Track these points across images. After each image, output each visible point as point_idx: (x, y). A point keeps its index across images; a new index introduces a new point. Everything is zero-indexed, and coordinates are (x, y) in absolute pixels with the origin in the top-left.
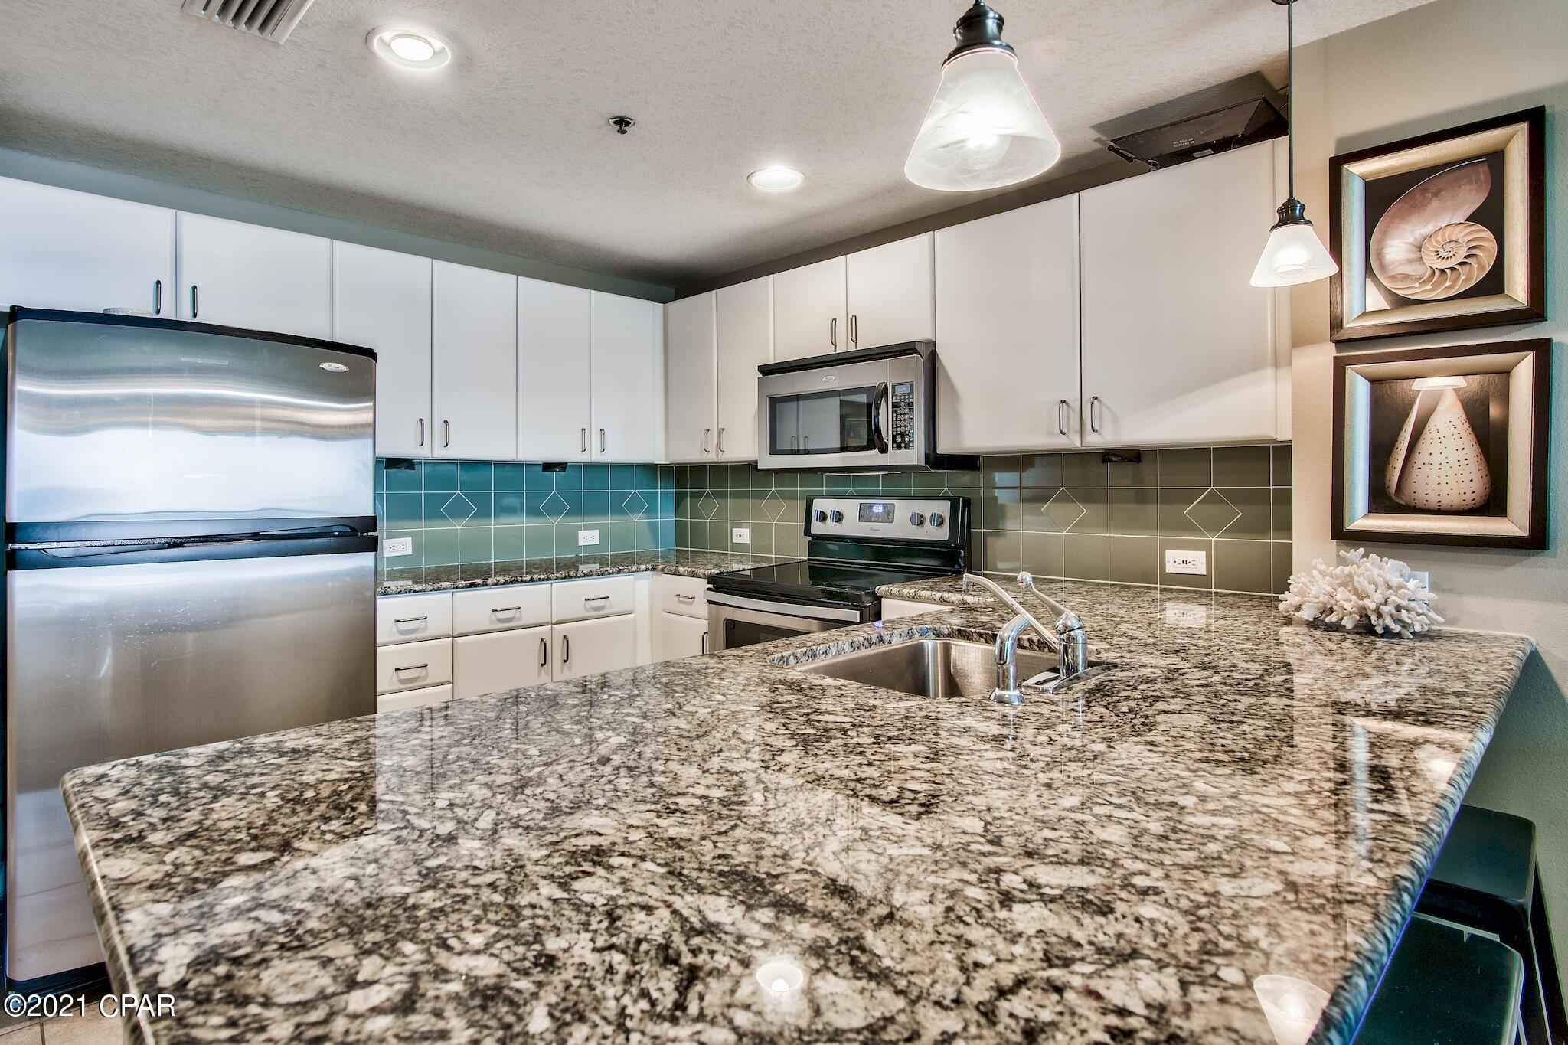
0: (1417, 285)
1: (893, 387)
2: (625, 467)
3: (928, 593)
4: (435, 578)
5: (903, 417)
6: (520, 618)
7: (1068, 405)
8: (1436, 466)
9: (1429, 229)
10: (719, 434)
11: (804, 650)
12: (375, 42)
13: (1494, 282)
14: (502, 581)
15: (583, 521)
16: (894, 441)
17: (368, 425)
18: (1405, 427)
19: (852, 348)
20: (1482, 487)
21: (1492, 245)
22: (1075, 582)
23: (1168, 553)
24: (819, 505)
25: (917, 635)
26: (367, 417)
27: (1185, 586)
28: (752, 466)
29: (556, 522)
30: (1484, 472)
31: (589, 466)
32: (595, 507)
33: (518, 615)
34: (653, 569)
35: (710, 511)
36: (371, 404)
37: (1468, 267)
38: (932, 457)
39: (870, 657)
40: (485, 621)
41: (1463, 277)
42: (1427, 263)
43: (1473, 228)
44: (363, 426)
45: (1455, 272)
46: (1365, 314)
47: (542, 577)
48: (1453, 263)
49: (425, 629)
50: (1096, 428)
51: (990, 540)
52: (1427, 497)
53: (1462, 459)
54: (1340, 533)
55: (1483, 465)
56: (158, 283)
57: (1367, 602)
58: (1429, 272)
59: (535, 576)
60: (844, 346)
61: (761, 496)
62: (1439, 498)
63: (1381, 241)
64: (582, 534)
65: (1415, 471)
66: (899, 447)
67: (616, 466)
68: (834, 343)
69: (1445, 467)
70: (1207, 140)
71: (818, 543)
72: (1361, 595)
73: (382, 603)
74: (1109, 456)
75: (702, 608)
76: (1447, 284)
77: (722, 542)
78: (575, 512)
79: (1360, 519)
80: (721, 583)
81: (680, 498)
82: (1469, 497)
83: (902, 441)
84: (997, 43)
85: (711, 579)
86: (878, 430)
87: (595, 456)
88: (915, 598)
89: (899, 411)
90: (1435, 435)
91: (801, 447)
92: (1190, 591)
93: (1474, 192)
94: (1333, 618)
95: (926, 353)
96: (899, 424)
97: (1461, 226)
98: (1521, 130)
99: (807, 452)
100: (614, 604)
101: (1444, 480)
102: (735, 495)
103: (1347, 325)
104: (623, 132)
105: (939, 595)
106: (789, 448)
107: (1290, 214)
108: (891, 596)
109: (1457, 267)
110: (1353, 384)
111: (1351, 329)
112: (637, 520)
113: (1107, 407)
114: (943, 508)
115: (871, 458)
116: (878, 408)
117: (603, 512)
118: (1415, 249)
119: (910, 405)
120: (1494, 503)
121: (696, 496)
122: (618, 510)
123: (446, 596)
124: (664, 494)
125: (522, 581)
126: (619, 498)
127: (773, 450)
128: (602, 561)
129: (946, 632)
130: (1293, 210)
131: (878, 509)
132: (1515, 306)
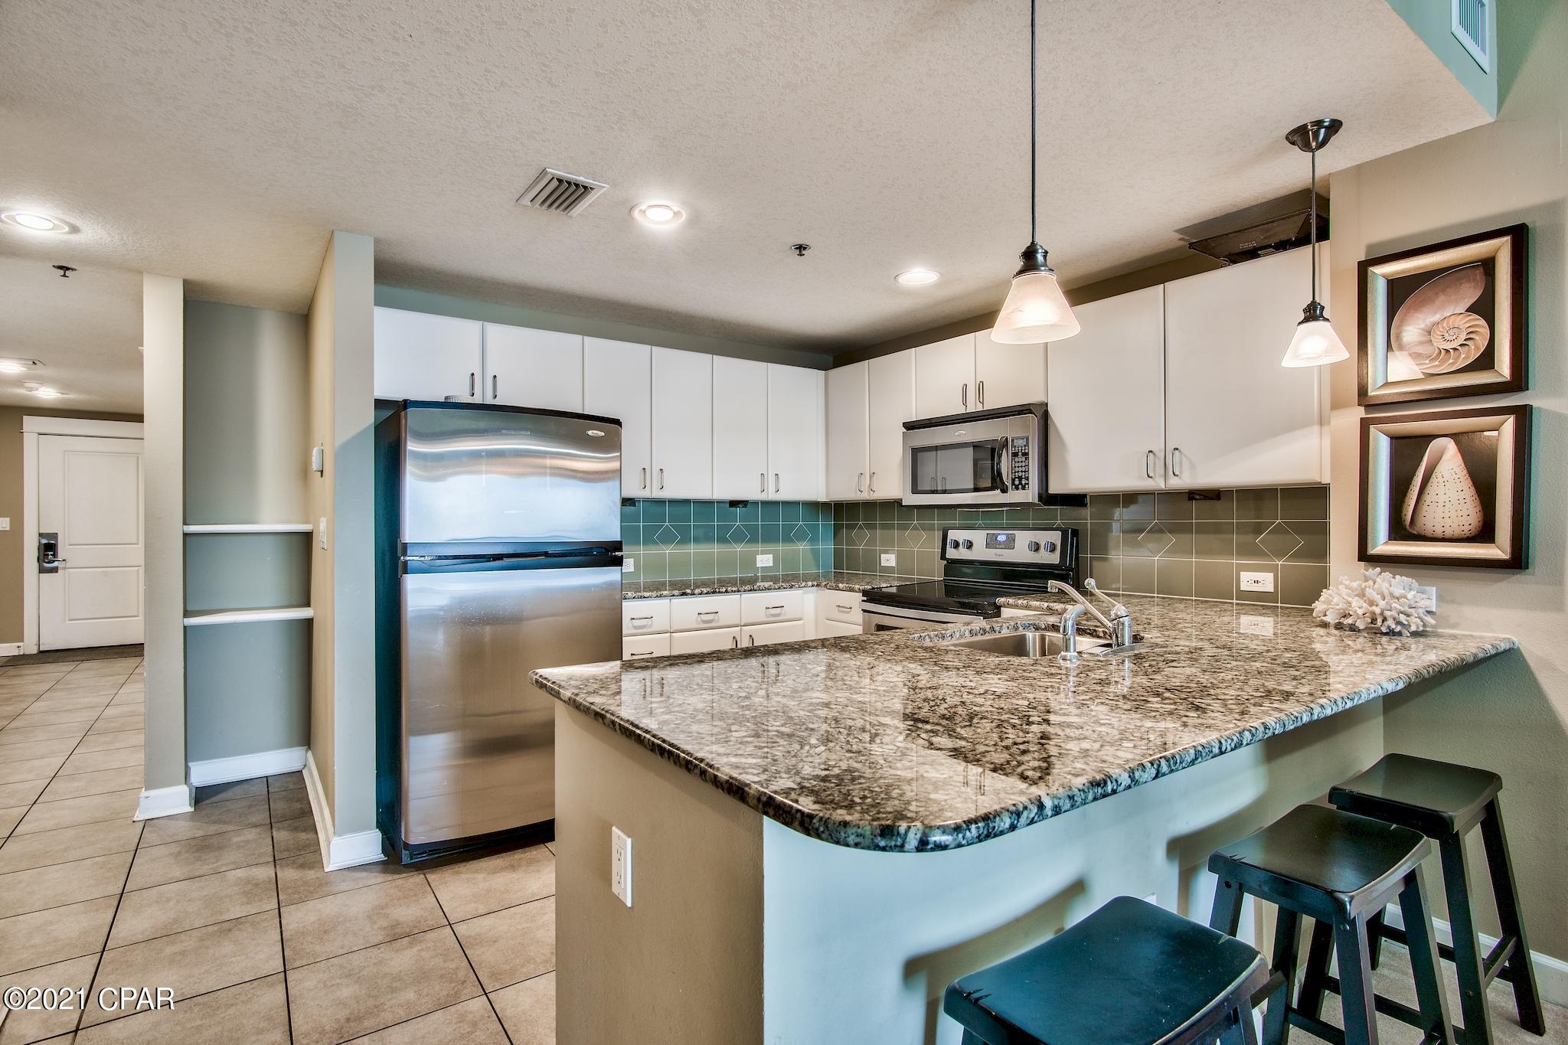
0: (1427, 362)
1: (1013, 441)
2: (794, 504)
3: (1038, 603)
4: (656, 589)
5: (1020, 464)
6: (718, 620)
7: (1154, 454)
8: (1441, 504)
9: (1437, 317)
10: (871, 477)
11: (936, 633)
12: (636, 213)
13: (1486, 361)
14: (705, 591)
15: (760, 547)
16: (1013, 484)
17: (617, 470)
18: (1417, 473)
19: (980, 408)
20: (1477, 520)
21: (1485, 331)
22: (1164, 598)
23: (1242, 574)
24: (953, 535)
25: (1021, 629)
26: (615, 465)
27: (1258, 602)
28: (898, 503)
29: (739, 548)
30: (1479, 508)
31: (765, 503)
32: (769, 537)
33: (716, 618)
34: (818, 585)
35: (862, 541)
36: (619, 454)
37: (1467, 347)
38: (1044, 496)
39: (983, 641)
40: (692, 621)
41: (1463, 356)
42: (1435, 344)
43: (1470, 318)
44: (613, 471)
45: (1456, 352)
46: (1387, 384)
47: (734, 589)
48: (1455, 345)
49: (651, 626)
50: (1176, 473)
51: (1095, 563)
52: (1434, 529)
53: (1461, 498)
54: (1364, 556)
55: (1477, 502)
56: (473, 374)
57: (1374, 608)
58: (1437, 351)
59: (729, 589)
60: (973, 407)
61: (904, 528)
62: (1443, 529)
63: (1400, 326)
64: (759, 558)
65: (1425, 507)
66: (1017, 488)
67: (786, 503)
68: (965, 404)
69: (1448, 505)
70: (1266, 242)
71: (953, 566)
72: (1372, 603)
73: (625, 604)
74: (1192, 495)
75: (858, 616)
76: (1451, 361)
77: (872, 564)
78: (754, 540)
79: (1382, 543)
80: (873, 596)
81: (837, 529)
82: (1466, 528)
83: (1020, 483)
84: (1043, 268)
85: (865, 593)
86: (1000, 474)
87: (772, 496)
88: (1027, 607)
89: (1017, 459)
90: (1441, 480)
91: (939, 488)
92: (1259, 605)
93: (1472, 289)
94: (1349, 621)
95: (1040, 413)
96: (1017, 469)
97: (1462, 315)
98: (1506, 241)
99: (944, 492)
100: (788, 612)
101: (1447, 515)
102: (884, 527)
103: (1371, 393)
104: (801, 255)
105: (1046, 604)
106: (928, 488)
107: (1313, 313)
108: (1009, 606)
109: (1459, 348)
110: (1376, 440)
111: (1374, 396)
112: (803, 547)
113: (1186, 457)
114: (1055, 537)
115: (995, 497)
116: (1000, 456)
117: (777, 541)
118: (1427, 334)
119: (1026, 454)
120: (1485, 533)
121: (851, 527)
122: (788, 539)
123: (665, 602)
124: (824, 525)
125: (719, 592)
126: (788, 529)
127: (915, 490)
128: (775, 579)
129: (1043, 627)
130: (1315, 311)
131: (1002, 538)
132: (1500, 380)
